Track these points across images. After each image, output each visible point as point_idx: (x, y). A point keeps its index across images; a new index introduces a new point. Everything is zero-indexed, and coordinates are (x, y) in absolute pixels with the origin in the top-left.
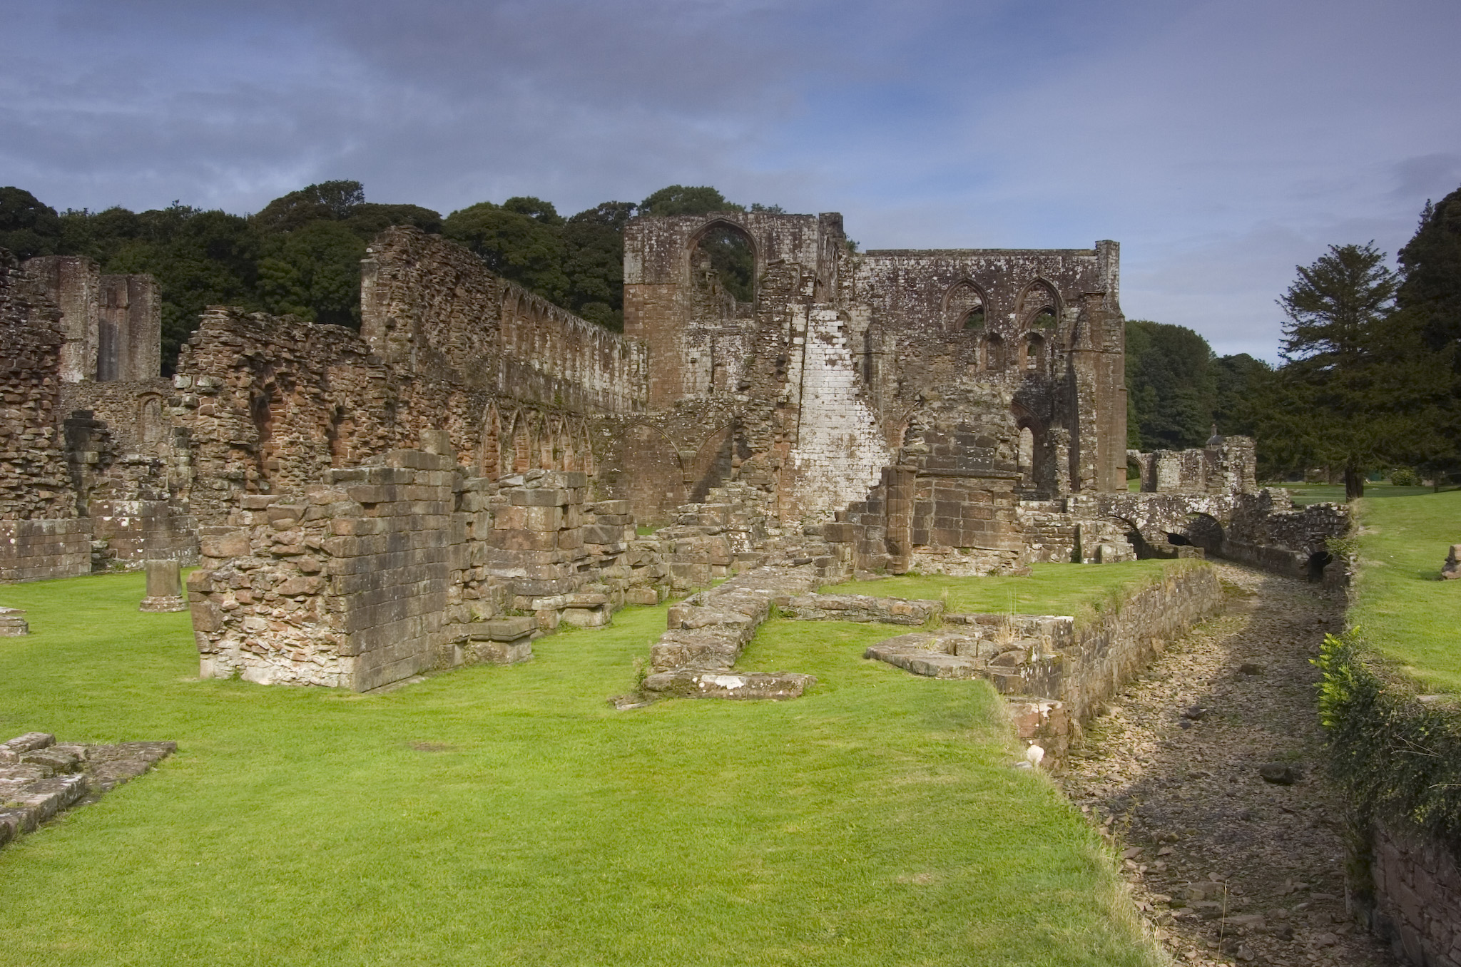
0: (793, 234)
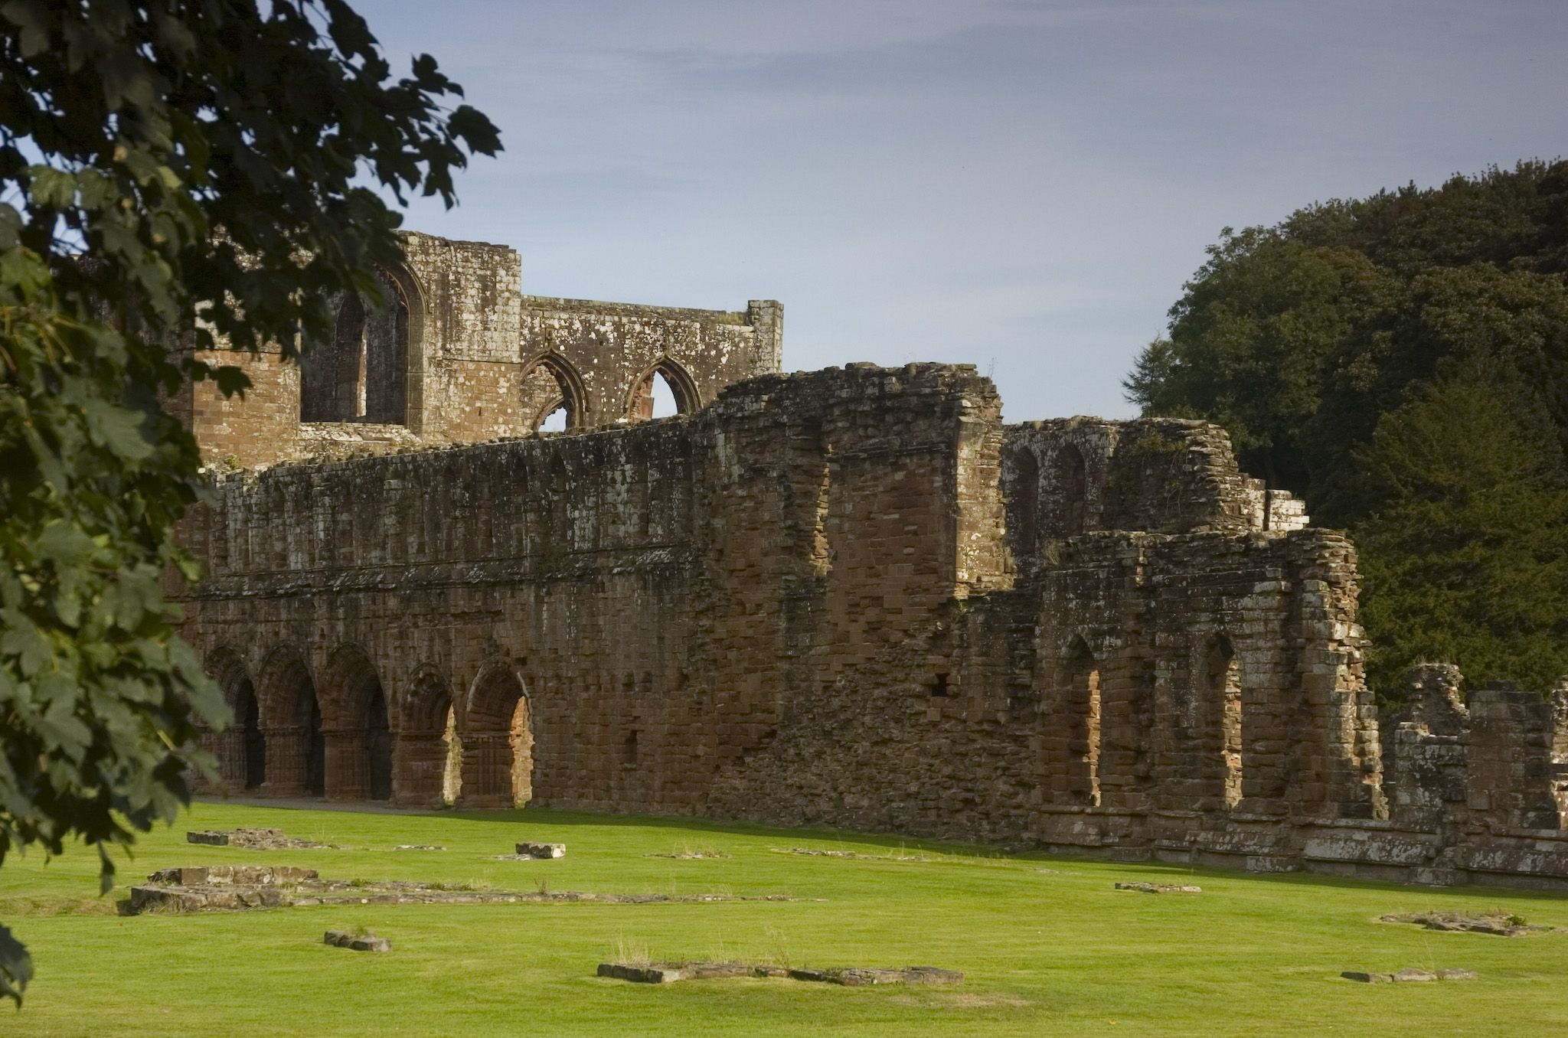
0: (482, 279)
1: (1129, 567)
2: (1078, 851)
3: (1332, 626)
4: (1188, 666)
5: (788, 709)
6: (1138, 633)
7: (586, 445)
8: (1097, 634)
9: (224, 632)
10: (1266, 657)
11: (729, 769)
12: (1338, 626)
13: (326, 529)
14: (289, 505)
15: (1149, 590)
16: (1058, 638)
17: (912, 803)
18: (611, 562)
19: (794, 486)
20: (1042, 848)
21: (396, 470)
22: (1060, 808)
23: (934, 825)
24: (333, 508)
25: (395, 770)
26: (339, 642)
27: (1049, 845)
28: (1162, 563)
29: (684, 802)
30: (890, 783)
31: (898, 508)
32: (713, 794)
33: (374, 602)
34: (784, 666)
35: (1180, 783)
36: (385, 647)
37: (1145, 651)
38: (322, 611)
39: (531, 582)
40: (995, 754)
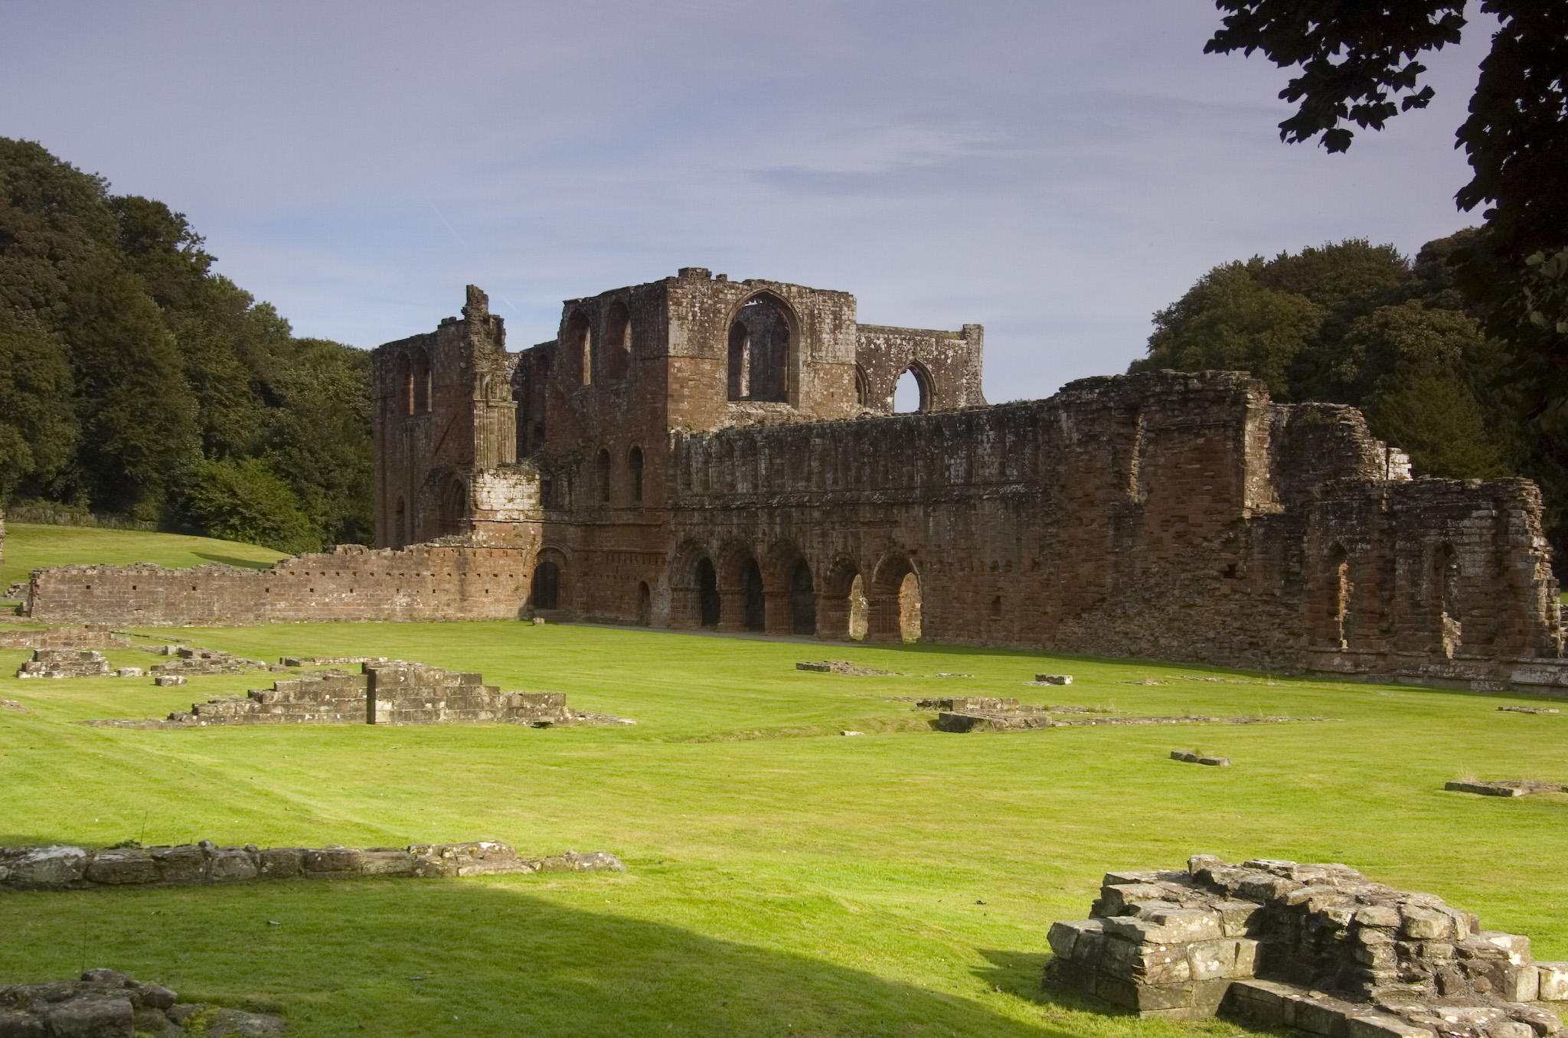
0: (834, 313)
1: (1377, 500)
2: (1337, 676)
3: (1531, 539)
4: (1421, 562)
5: (1115, 585)
6: (1381, 541)
7: (960, 419)
8: (1351, 541)
9: (691, 530)
10: (1481, 557)
11: (1071, 622)
12: (1535, 539)
13: (766, 469)
14: (737, 453)
15: (1391, 515)
16: (1321, 543)
17: (1210, 644)
18: (981, 492)
19: (1118, 446)
20: (1311, 673)
21: (818, 433)
22: (1323, 649)
23: (1229, 658)
24: (770, 455)
25: (818, 617)
26: (776, 537)
27: (1315, 671)
28: (1398, 498)
29: (1036, 641)
30: (1194, 632)
31: (1199, 461)
32: (1059, 636)
33: (803, 514)
34: (1113, 558)
35: (1413, 635)
36: (811, 542)
37: (1387, 553)
38: (763, 518)
39: (922, 503)
40: (1271, 615)
